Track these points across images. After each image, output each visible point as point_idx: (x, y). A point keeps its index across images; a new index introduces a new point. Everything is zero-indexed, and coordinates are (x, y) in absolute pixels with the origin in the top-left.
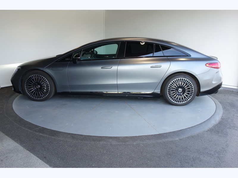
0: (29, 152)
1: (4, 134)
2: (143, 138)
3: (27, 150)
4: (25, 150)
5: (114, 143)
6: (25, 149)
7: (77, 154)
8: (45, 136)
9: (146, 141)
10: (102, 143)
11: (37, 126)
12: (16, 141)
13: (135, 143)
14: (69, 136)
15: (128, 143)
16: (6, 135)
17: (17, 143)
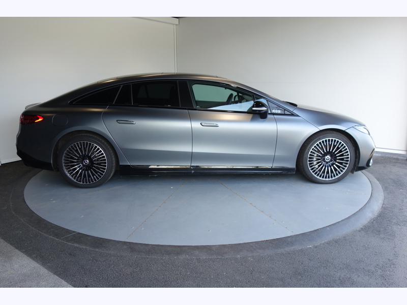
0: (58, 277)
1: (12, 248)
2: (252, 246)
3: (55, 273)
4: (52, 274)
5: (204, 256)
6: (51, 272)
7: (141, 278)
8: (84, 247)
9: (258, 252)
10: (182, 257)
11: (68, 231)
12: (34, 260)
13: (239, 256)
14: (125, 247)
15: (227, 257)
16: (17, 248)
17: (37, 262)
